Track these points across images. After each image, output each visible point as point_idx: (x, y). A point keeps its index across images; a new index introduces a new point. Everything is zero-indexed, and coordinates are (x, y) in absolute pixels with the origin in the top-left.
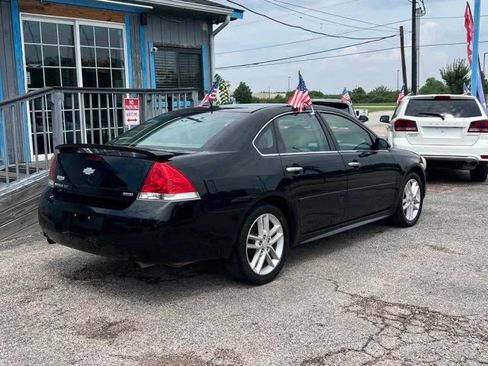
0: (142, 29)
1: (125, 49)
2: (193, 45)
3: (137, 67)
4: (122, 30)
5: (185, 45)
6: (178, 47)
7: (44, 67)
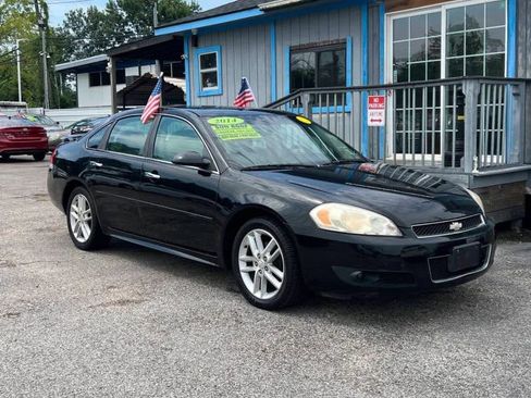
1: (506, 25)
7: (409, 63)
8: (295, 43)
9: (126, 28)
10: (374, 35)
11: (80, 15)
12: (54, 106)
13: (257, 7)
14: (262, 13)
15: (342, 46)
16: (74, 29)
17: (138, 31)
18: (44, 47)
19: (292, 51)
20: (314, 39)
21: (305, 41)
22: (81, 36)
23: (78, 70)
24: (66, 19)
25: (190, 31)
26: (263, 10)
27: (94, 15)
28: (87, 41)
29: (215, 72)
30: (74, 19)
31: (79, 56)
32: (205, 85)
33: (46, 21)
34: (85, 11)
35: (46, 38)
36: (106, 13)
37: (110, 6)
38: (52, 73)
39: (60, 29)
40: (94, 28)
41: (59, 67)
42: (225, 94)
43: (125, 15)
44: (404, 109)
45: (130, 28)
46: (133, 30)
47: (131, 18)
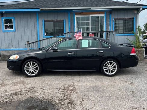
0: (110, 15)
1: (104, 21)
2: (130, 17)
3: (108, 25)
4: (103, 16)
5: (127, 18)
6: (124, 19)
10: (72, 20)
14: (40, 10)
15: (62, 21)
19: (45, 21)
20: (53, 19)
21: (50, 19)
25: (2, 12)
29: (12, 25)
42: (17, 31)
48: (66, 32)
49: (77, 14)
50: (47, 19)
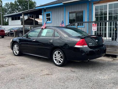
7: (99, 16)
8: (70, 11)
9: (19, 7)
10: (90, 10)
11: (8, 4)
12: (3, 25)
13: (62, 3)
14: (63, 4)
15: (82, 12)
16: (7, 7)
17: (21, 8)
18: (1, 11)
19: (70, 13)
20: (75, 10)
21: (73, 11)
22: (9, 9)
23: (8, 17)
24: (5, 5)
25: (44, 8)
26: (63, 3)
27: (12, 4)
28: (10, 10)
29: (50, 18)
30: (7, 5)
31: (8, 13)
32: (47, 21)
33: (2, 5)
34: (9, 3)
35: (2, 9)
36: (14, 4)
37: (15, 2)
38: (3, 17)
39: (4, 7)
40: (11, 7)
41: (4, 16)
42: (52, 23)
43: (19, 4)
44: (102, 27)
45: (20, 7)
46: (21, 7)
47: (20, 5)
48: (85, 21)
49: (94, 4)
50: (71, 11)
